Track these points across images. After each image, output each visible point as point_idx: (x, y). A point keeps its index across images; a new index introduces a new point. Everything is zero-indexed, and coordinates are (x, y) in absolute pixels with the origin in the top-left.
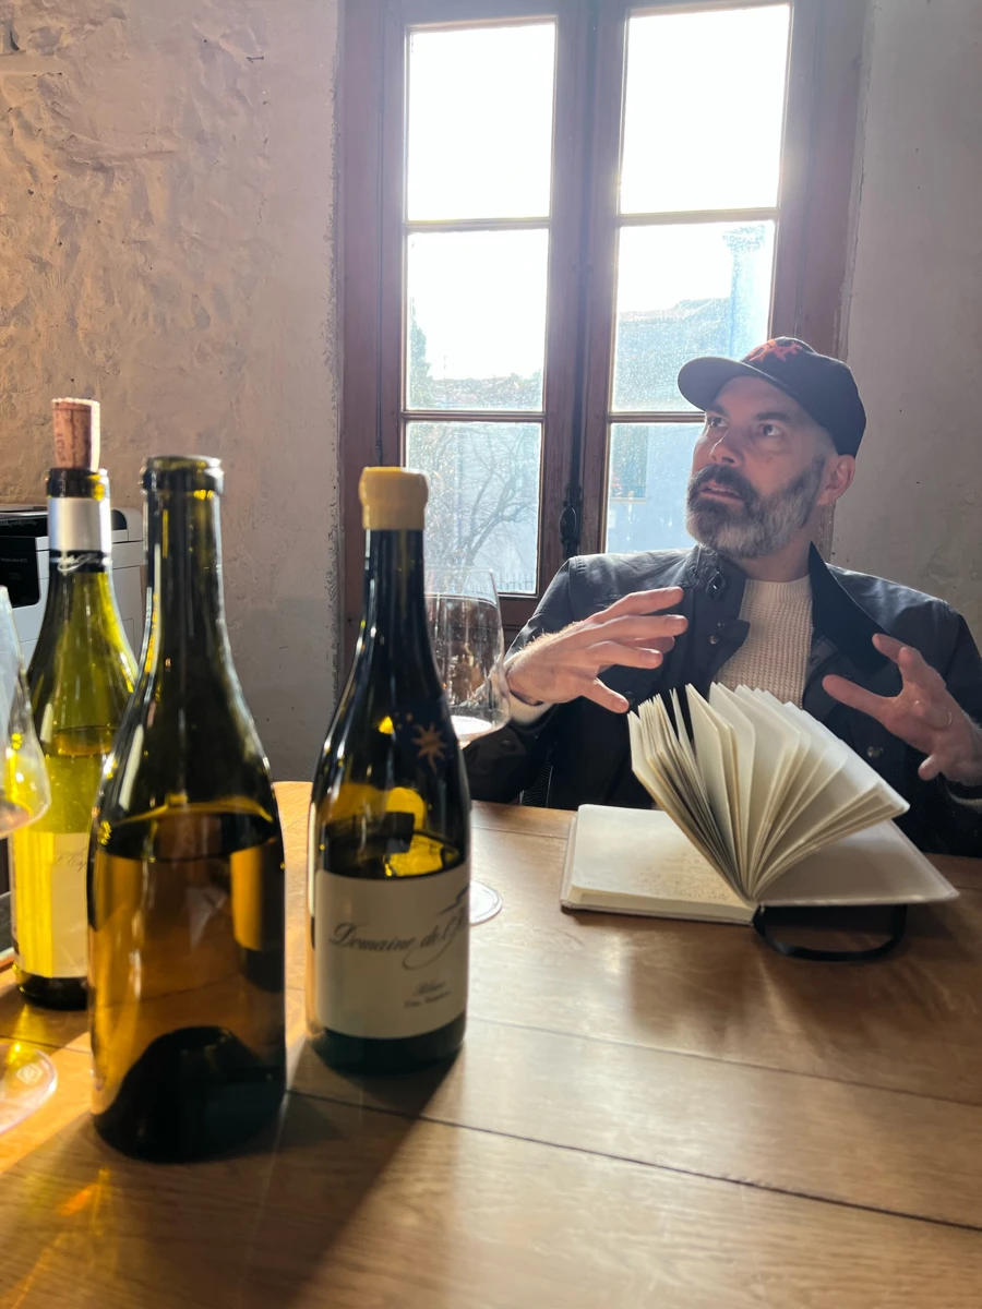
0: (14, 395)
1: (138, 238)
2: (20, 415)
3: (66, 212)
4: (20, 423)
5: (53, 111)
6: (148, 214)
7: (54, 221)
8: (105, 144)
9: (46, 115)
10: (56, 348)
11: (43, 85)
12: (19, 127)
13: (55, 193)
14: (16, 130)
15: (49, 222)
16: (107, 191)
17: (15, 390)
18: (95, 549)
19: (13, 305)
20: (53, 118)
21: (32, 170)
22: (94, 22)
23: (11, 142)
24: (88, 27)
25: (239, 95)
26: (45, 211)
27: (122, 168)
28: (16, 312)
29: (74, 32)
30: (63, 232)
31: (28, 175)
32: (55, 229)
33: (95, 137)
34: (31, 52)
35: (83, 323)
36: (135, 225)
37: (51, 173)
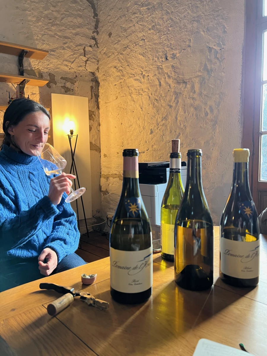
0: (163, 136)
1: (192, 97)
2: (164, 141)
3: (176, 93)
4: (164, 143)
5: (175, 71)
6: (195, 91)
7: (174, 96)
8: (186, 77)
9: (173, 73)
10: (173, 125)
11: (173, 66)
12: (167, 77)
13: (174, 90)
15: (172, 97)
16: (185, 87)
17: (164, 135)
18: (178, 168)
19: (164, 116)
21: (170, 86)
22: (184, 50)
23: (165, 80)
24: (183, 51)
25: (218, 59)
26: (172, 94)
27: (189, 81)
28: (165, 118)
29: (179, 53)
30: (175, 98)
31: (169, 87)
32: (174, 98)
33: (183, 75)
34: (170, 59)
35: (179, 118)
36: (191, 94)
37: (174, 85)
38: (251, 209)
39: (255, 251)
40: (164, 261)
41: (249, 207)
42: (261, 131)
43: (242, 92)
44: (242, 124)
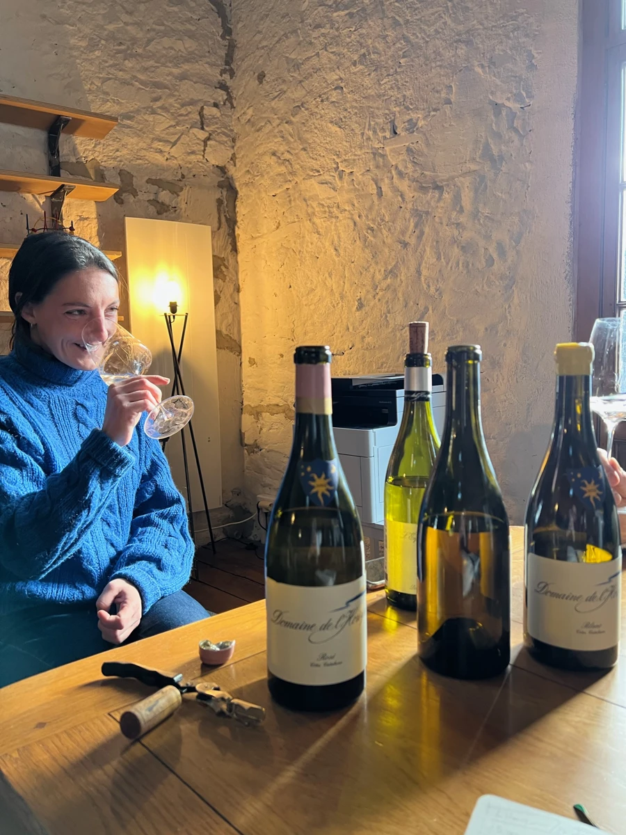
0: (388, 315)
1: (455, 222)
2: (390, 326)
3: (417, 213)
4: (390, 330)
5: (414, 162)
6: (462, 207)
7: (412, 220)
8: (440, 174)
9: (410, 165)
10: (410, 288)
11: (409, 150)
12: (396, 174)
13: (413, 205)
14: (395, 176)
15: (409, 221)
16: (440, 199)
17: (389, 312)
18: (425, 390)
19: (390, 268)
20: (413, 166)
21: (402, 196)
22: (435, 110)
23: (392, 183)
24: (432, 113)
25: (516, 130)
26: (408, 216)
27: (448, 185)
28: (391, 271)
29: (425, 118)
30: (416, 226)
31: (400, 199)
32: (412, 224)
33: (434, 171)
34: (403, 134)
35: (424, 272)
36: (454, 214)
37: (412, 195)
38: (597, 486)
39: (608, 586)
40: (392, 608)
41: (593, 482)
42: (620, 301)
43: (573, 208)
44: (573, 285)
